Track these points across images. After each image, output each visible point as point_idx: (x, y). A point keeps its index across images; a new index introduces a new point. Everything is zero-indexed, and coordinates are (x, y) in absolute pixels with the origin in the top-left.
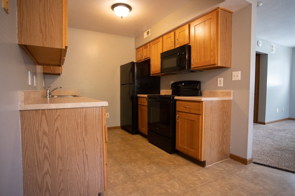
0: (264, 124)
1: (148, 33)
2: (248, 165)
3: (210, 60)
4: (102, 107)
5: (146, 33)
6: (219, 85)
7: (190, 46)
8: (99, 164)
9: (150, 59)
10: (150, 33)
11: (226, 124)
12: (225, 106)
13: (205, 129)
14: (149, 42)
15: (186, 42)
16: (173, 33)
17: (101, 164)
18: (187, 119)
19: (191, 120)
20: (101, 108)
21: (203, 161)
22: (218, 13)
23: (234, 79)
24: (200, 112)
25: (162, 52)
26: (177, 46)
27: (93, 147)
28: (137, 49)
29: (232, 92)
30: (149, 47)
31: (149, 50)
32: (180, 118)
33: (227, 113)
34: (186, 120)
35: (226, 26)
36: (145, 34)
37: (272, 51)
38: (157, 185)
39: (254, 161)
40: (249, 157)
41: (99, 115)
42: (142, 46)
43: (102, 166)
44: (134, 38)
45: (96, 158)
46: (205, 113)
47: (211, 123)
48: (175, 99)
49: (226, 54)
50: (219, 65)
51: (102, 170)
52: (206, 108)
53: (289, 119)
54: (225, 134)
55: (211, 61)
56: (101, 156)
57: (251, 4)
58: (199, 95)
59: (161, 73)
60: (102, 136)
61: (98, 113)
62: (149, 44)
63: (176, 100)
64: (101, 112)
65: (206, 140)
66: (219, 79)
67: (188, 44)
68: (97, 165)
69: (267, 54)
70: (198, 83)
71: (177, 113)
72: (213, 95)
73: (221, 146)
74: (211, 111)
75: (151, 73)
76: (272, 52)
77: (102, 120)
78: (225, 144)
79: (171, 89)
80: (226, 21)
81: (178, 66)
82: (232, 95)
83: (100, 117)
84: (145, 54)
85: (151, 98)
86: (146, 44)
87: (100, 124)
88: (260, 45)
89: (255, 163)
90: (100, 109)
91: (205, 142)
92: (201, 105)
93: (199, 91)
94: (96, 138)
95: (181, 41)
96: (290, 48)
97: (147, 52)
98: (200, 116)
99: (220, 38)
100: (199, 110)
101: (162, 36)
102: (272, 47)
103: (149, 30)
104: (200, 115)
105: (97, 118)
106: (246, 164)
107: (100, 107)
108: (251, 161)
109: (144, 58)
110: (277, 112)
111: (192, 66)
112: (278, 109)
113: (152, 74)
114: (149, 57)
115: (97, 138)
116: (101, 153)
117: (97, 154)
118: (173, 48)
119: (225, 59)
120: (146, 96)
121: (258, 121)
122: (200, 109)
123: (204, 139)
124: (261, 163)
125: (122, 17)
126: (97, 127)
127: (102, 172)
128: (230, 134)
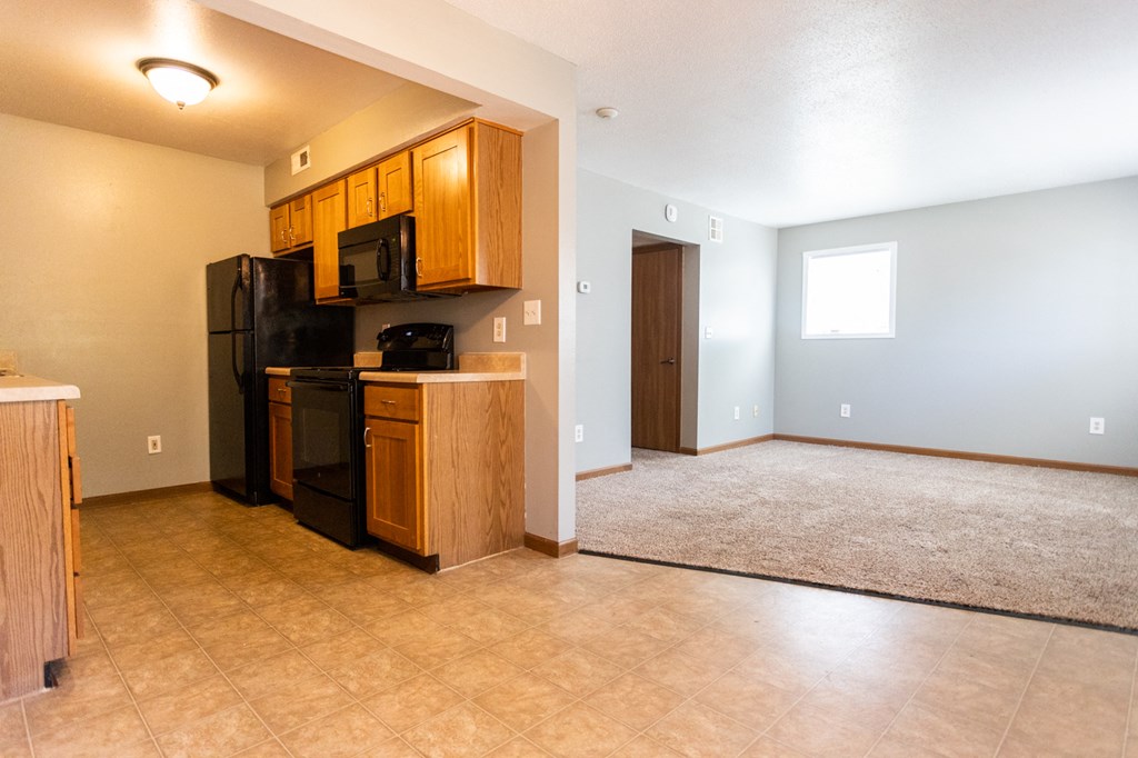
0: (694, 452)
1: (304, 157)
2: (560, 558)
3: (456, 269)
4: (58, 401)
5: (299, 158)
6: (496, 339)
7: (413, 218)
8: (48, 573)
9: (312, 248)
10: (308, 160)
11: (504, 448)
12: (503, 398)
13: (431, 462)
14: (309, 191)
15: (406, 207)
16: (371, 172)
17: (53, 572)
18: (391, 439)
19: (398, 440)
20: (53, 405)
21: (429, 556)
22: (471, 131)
23: (528, 321)
24: (417, 413)
25: (343, 229)
26: (383, 216)
27: (25, 522)
28: (273, 207)
29: (524, 357)
30: (308, 206)
31: (308, 217)
32: (376, 436)
33: (510, 419)
34: (388, 441)
35: (502, 173)
36: (296, 159)
37: (713, 237)
38: (387, 738)
39: (580, 546)
40: (565, 535)
41: (47, 427)
42: (288, 200)
43: (57, 578)
44: (263, 169)
45: (37, 554)
46: (430, 419)
47: (454, 446)
48: (360, 378)
49: (501, 250)
50: (477, 282)
51: (58, 591)
52: (432, 404)
53: (775, 437)
54: (503, 478)
55: (458, 270)
56: (54, 548)
57: (557, 120)
58: (449, 366)
59: (340, 296)
60: (58, 487)
61: (45, 419)
62: (307, 197)
63: (366, 383)
64: (52, 417)
65: (435, 494)
66: (497, 320)
67: (409, 212)
68: (38, 578)
69: (699, 246)
70: (445, 330)
71: (367, 420)
72: (481, 364)
73: (490, 511)
74: (453, 412)
75: (317, 296)
76: (712, 239)
77: (57, 441)
78: (504, 505)
79: (379, 349)
80: (501, 159)
81: (382, 279)
82: (524, 366)
83: (51, 432)
84: (298, 230)
85: (302, 377)
86: (299, 196)
87: (50, 454)
88: (673, 218)
89: (583, 552)
90: (49, 408)
91: (434, 500)
92: (417, 395)
93: (449, 355)
94: (35, 497)
95: (395, 202)
96: (771, 229)
97: (303, 225)
98: (417, 426)
99: (480, 207)
100: (413, 408)
101: (345, 176)
102: (713, 225)
103: (307, 149)
104: (417, 423)
105: (39, 435)
106: (556, 556)
107: (49, 402)
108: (572, 548)
109: (294, 244)
110: (737, 418)
111: (420, 282)
112: (737, 409)
113: (320, 300)
114: (311, 242)
115: (40, 496)
116: (54, 538)
117: (40, 543)
118: (373, 220)
119: (501, 265)
120: (287, 371)
121: (682, 445)
122: (416, 406)
123: (430, 493)
124: (601, 550)
125: (181, 105)
126: (39, 460)
127: (58, 596)
128: (523, 477)
